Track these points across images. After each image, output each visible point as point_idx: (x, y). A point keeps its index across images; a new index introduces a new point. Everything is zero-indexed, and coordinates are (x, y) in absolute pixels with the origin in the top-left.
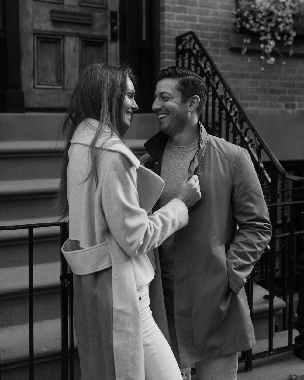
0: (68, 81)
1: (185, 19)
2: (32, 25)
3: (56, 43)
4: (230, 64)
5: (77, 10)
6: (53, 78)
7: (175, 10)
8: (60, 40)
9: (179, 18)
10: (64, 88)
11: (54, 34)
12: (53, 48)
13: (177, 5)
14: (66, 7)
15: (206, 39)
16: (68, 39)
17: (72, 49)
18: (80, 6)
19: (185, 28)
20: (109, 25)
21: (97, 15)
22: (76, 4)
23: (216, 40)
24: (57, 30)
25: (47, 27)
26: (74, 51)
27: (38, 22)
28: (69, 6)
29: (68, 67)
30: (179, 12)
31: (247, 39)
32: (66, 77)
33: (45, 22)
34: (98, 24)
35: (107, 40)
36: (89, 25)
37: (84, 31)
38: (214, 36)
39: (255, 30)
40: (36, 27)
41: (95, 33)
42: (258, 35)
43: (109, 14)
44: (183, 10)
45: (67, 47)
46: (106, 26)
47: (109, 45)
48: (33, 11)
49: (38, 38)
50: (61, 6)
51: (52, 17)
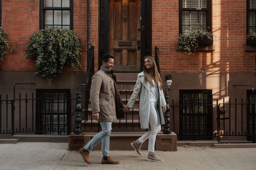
0: (123, 63)
1: (160, 41)
2: (113, 47)
3: (120, 51)
4: (177, 55)
5: (127, 41)
6: (119, 62)
7: (156, 39)
8: (121, 50)
9: (157, 42)
10: (122, 65)
11: (119, 49)
12: (119, 53)
13: (156, 37)
14: (123, 41)
15: (167, 48)
16: (123, 50)
17: (125, 54)
18: (128, 40)
19: (160, 44)
20: (137, 45)
21: (133, 42)
22: (126, 39)
23: (171, 47)
24: (120, 48)
25: (117, 47)
26: (126, 54)
27: (115, 46)
28: (124, 40)
29: (124, 59)
30: (158, 40)
31: (180, 47)
32: (123, 62)
33: (117, 46)
34: (133, 45)
35: (136, 50)
36: (130, 46)
37: (129, 48)
38: (171, 46)
39: (183, 43)
40: (114, 47)
41: (132, 48)
42: (184, 45)
43: (137, 41)
44: (159, 39)
45: (123, 53)
46: (136, 45)
47: (137, 51)
48: (113, 43)
49: (114, 50)
50: (122, 40)
51: (119, 44)
